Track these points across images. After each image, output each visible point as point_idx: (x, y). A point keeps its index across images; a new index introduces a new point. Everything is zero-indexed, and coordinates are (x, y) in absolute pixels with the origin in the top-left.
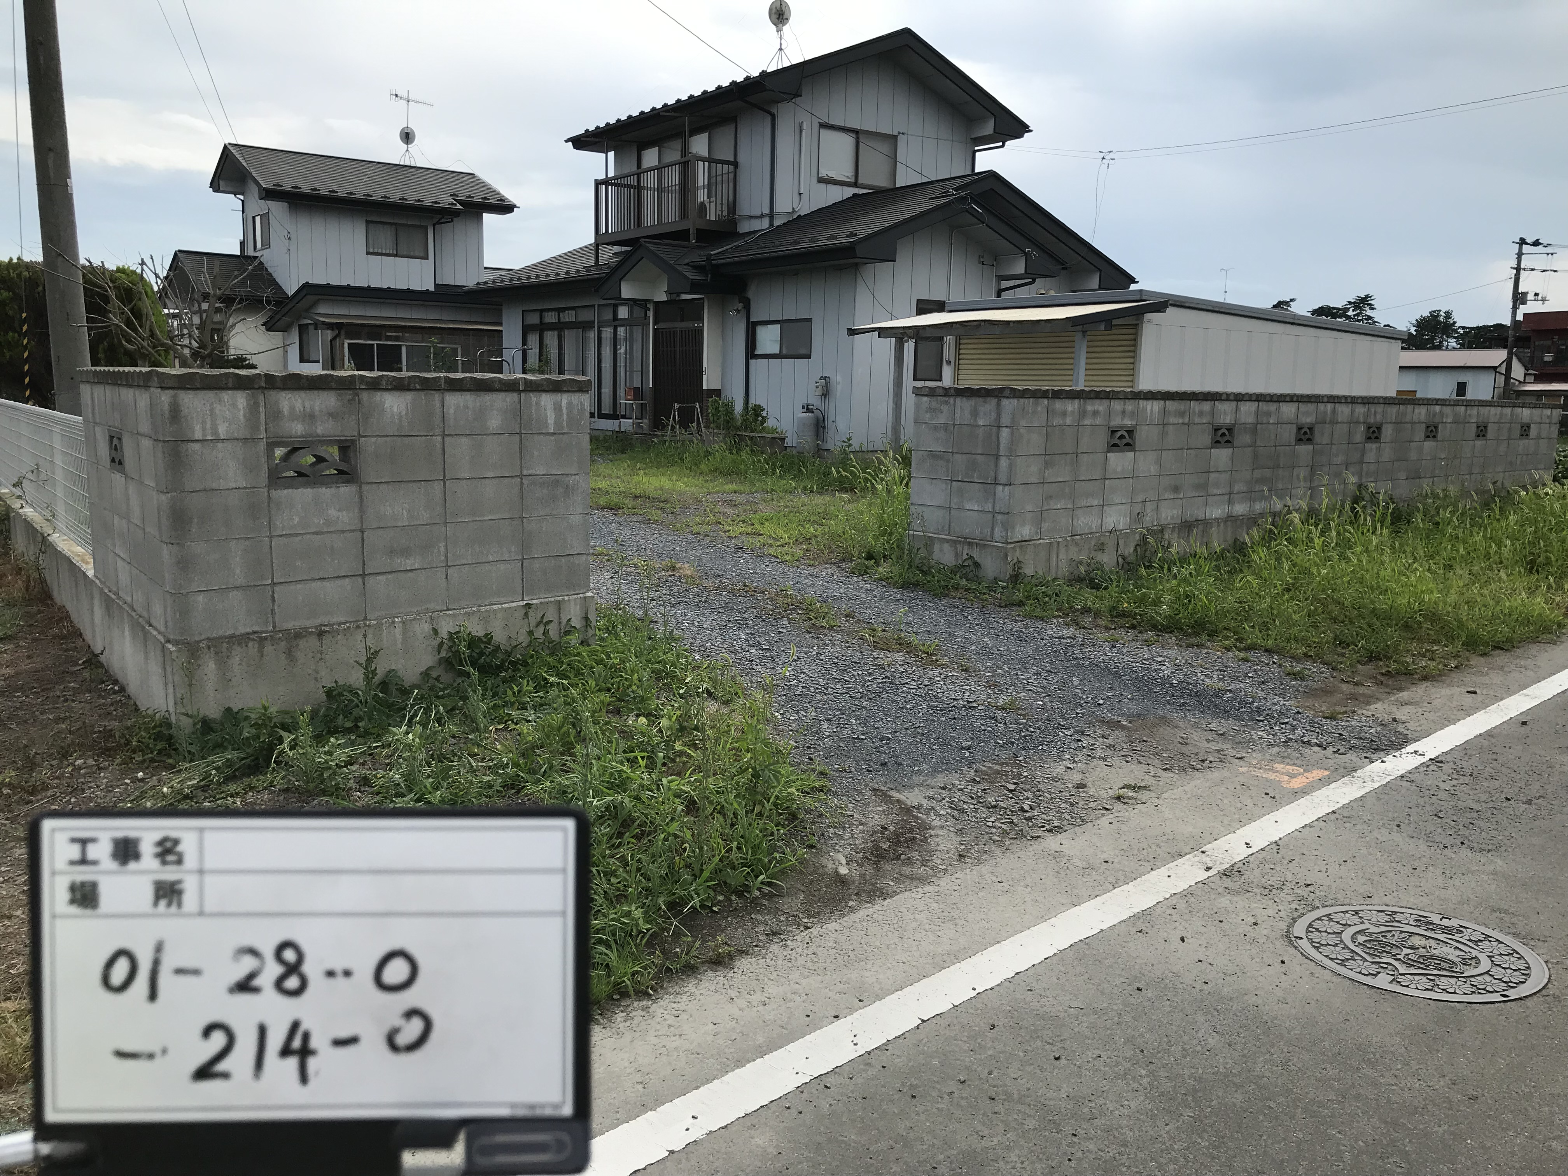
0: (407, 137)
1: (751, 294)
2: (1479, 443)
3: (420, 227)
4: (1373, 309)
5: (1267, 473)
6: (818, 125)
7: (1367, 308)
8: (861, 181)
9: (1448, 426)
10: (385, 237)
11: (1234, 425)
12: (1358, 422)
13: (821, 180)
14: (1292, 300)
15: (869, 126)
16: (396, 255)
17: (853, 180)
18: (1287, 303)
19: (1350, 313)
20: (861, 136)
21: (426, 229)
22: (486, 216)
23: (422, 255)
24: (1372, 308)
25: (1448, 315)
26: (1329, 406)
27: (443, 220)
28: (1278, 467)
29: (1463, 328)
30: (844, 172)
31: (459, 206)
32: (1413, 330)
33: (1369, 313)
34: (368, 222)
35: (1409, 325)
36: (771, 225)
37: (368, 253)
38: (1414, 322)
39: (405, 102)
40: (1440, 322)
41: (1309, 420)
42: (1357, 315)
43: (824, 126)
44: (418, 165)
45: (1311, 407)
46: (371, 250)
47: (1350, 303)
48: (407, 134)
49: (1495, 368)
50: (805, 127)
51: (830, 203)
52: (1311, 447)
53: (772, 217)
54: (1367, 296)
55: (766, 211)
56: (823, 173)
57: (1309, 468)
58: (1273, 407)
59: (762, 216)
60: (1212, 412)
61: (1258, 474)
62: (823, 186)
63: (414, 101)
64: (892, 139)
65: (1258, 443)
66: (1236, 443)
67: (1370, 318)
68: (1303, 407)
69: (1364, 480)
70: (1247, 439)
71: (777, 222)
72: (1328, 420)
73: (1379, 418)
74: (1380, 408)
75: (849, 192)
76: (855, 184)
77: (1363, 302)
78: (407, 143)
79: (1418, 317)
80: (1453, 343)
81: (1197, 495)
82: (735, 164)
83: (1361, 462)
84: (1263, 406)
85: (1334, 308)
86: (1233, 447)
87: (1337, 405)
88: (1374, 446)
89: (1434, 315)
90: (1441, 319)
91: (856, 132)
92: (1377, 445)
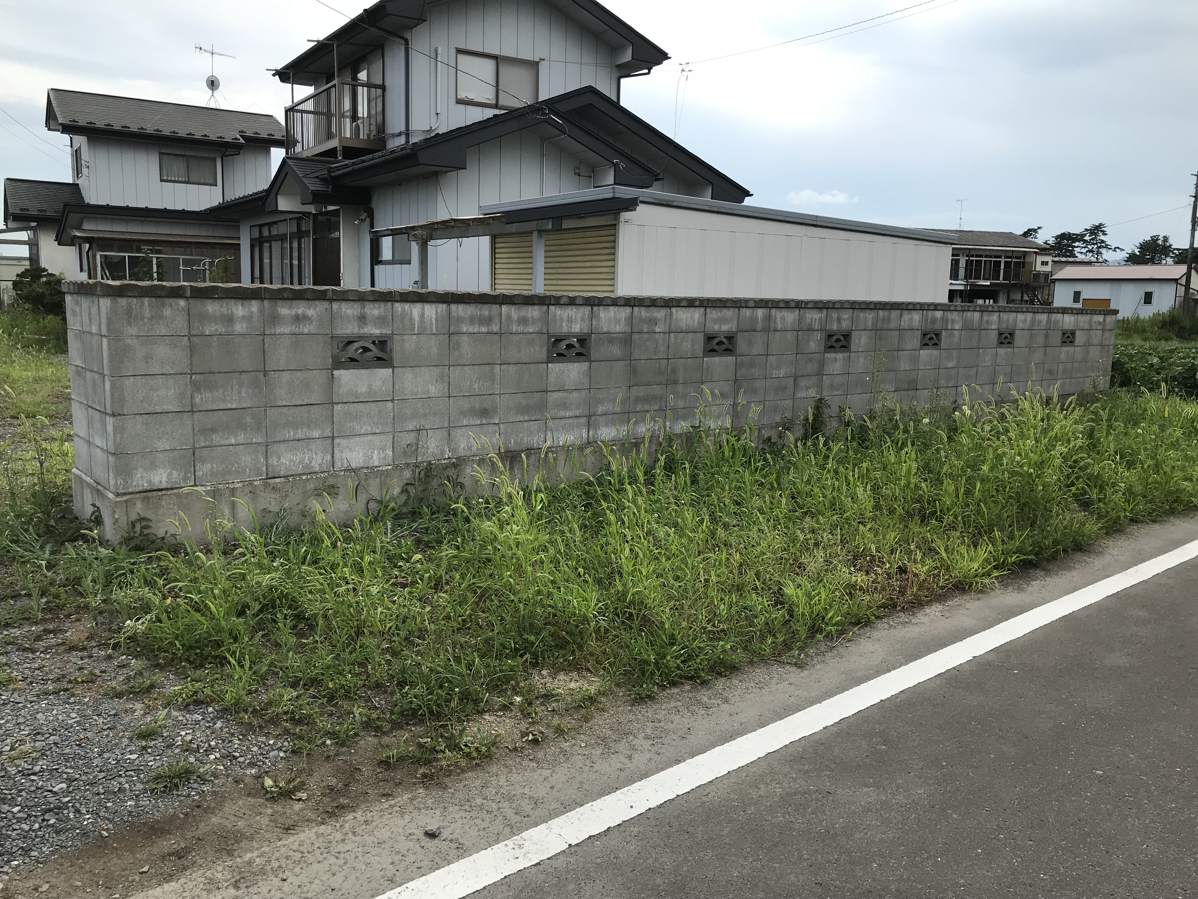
0: (213, 84)
1: (374, 205)
2: (1002, 351)
3: (208, 158)
4: (1106, 234)
5: (657, 390)
6: (454, 51)
7: (1101, 234)
8: (501, 103)
9: (956, 333)
10: (178, 167)
11: (589, 335)
12: (811, 330)
13: (459, 102)
14: (1039, 228)
15: (509, 51)
16: (188, 183)
17: (494, 102)
18: (1035, 230)
19: (1087, 238)
20: (499, 61)
21: (214, 160)
22: (273, 150)
23: (211, 182)
24: (1104, 234)
25: (1166, 239)
26: (760, 313)
27: (227, 153)
28: (675, 382)
29: (1178, 249)
30: (487, 95)
31: (242, 141)
32: (1137, 252)
33: (1102, 237)
34: (161, 154)
35: (1133, 247)
36: (407, 142)
37: (162, 180)
38: (1138, 245)
39: (210, 55)
40: (1159, 245)
41: (725, 328)
42: (1092, 239)
43: (459, 51)
44: (222, 108)
45: (728, 313)
46: (165, 178)
47: (1086, 230)
48: (212, 82)
49: (1176, 280)
50: (439, 52)
51: (469, 123)
52: (730, 359)
53: (407, 135)
54: (1101, 225)
55: (403, 129)
56: (462, 95)
57: (731, 383)
58: (660, 314)
59: (400, 134)
60: (546, 319)
61: (639, 391)
62: (462, 107)
63: (218, 54)
64: (534, 65)
65: (637, 354)
66: (594, 355)
67: (1103, 242)
68: (713, 314)
69: (825, 393)
70: (616, 350)
71: (414, 140)
72: (759, 326)
73: (845, 325)
74: (846, 315)
75: (490, 113)
76: (496, 106)
77: (1097, 230)
78: (212, 90)
79: (1141, 241)
80: (1169, 260)
81: (526, 418)
82: (383, 88)
83: (820, 373)
84: (642, 313)
85: (1074, 234)
86: (590, 361)
87: (773, 311)
88: (840, 356)
89: (1155, 239)
90: (1160, 242)
91: (495, 58)
92: (846, 355)
